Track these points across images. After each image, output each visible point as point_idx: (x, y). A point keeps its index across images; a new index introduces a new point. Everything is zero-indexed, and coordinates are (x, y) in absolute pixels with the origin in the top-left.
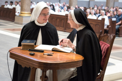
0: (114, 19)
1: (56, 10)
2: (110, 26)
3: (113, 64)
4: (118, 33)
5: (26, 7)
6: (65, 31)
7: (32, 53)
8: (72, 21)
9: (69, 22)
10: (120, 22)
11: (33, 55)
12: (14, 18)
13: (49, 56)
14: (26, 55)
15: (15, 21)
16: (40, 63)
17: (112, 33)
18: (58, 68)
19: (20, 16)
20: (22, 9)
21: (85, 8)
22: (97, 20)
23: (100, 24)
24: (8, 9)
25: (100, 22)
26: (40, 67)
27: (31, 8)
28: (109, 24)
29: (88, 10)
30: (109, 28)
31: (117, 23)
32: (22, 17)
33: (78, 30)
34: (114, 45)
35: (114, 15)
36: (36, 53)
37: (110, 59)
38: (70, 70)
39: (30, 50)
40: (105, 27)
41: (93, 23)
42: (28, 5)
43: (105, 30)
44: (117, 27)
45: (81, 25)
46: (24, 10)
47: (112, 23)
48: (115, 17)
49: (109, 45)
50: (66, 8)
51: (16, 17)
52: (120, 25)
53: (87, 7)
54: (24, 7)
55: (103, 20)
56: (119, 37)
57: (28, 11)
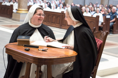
0: (108, 17)
1: (52, 7)
2: (104, 24)
3: (106, 60)
4: (112, 30)
5: (23, 4)
6: (61, 28)
7: (27, 48)
8: (69, 18)
9: (66, 19)
10: (114, 20)
11: (28, 50)
12: (12, 15)
13: (43, 52)
14: (21, 50)
15: (13, 18)
16: (35, 58)
17: (107, 30)
18: (52, 63)
19: (17, 13)
20: (19, 6)
21: (80, 5)
22: (92, 17)
23: (94, 21)
24: (6, 6)
25: (94, 19)
26: (34, 62)
27: (28, 5)
28: (103, 21)
29: (83, 8)
30: (103, 25)
31: (111, 20)
32: (20, 14)
33: (75, 27)
34: (107, 41)
35: (108, 12)
36: (31, 49)
37: (103, 55)
38: (64, 66)
39: (25, 46)
40: (100, 24)
41: (88, 20)
42: (25, 2)
43: (100, 27)
44: (111, 24)
45: (78, 23)
46: (22, 7)
47: (107, 20)
48: (109, 15)
49: (102, 42)
50: (61, 5)
51: (13, 14)
52: (114, 22)
53: (82, 5)
54: (21, 5)
55: (98, 17)
56: (113, 33)
57: (25, 8)
